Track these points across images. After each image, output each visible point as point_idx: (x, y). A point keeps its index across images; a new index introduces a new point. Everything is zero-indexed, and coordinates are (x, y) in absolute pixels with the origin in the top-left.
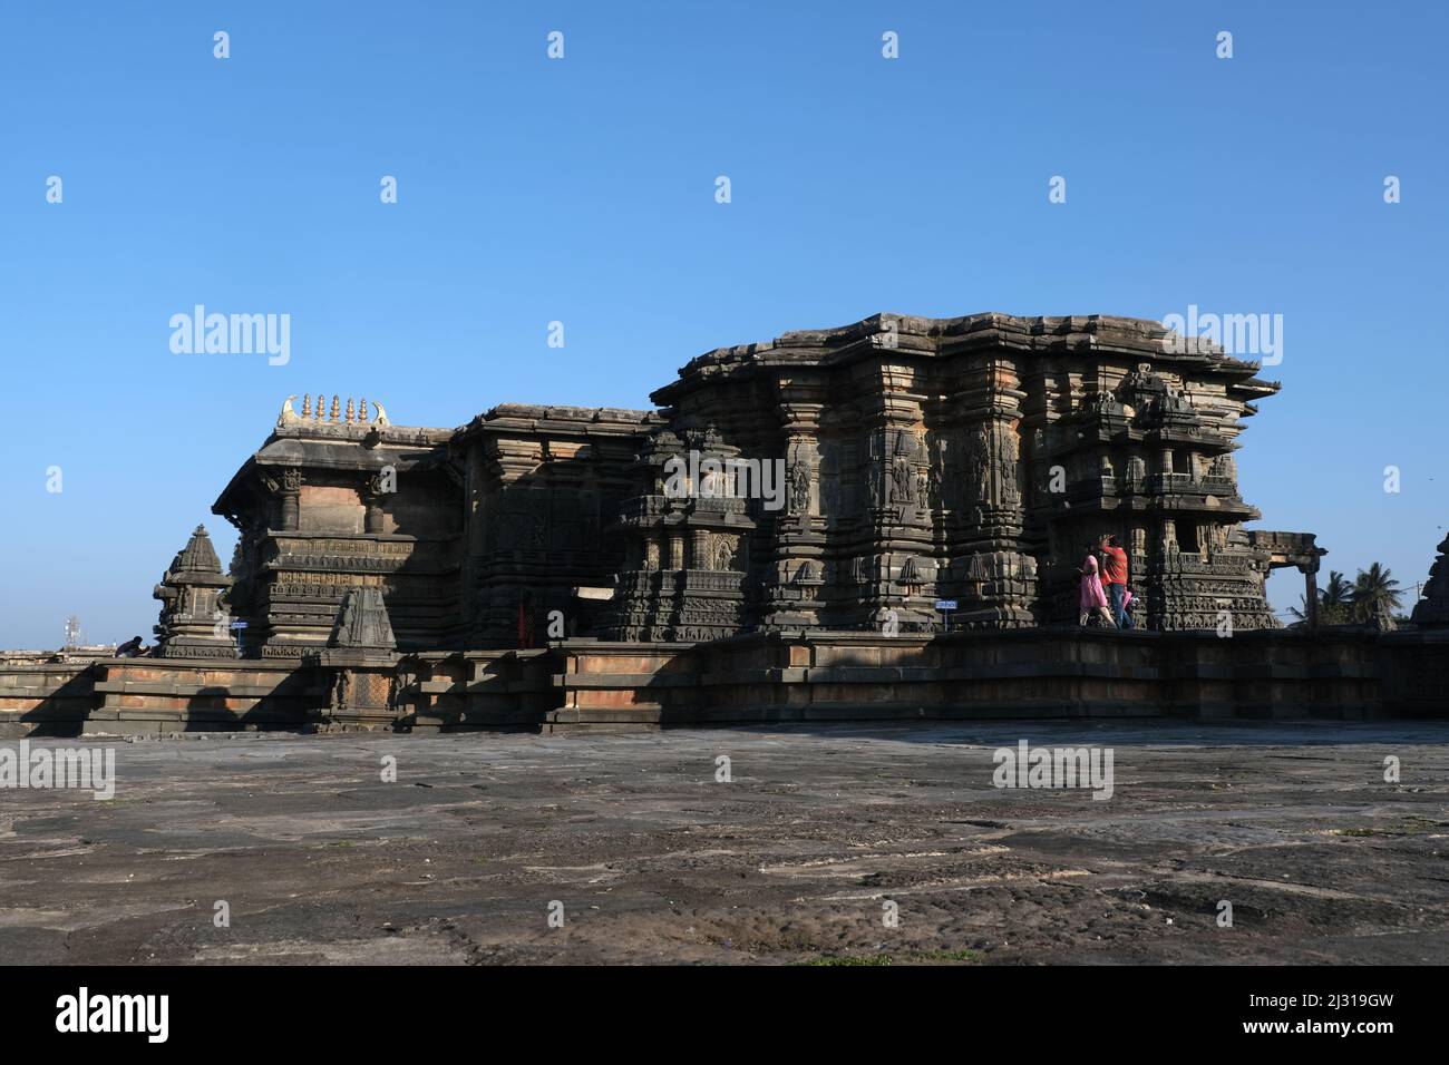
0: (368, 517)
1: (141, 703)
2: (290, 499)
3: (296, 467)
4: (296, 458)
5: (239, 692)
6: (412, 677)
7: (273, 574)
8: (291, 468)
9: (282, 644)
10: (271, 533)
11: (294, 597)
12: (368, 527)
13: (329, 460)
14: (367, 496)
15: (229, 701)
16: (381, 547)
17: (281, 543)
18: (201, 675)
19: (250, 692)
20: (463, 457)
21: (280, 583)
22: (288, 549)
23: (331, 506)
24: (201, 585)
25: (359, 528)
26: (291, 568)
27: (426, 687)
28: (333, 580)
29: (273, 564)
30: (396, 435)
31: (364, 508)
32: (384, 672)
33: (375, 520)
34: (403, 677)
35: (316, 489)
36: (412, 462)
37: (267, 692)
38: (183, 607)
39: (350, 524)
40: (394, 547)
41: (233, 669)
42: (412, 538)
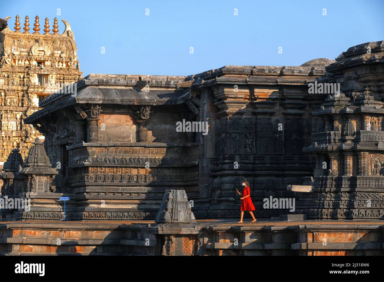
0: (138, 132)
1: (31, 250)
2: (94, 123)
3: (99, 105)
4: (99, 99)
5: (85, 242)
6: (206, 240)
7: (86, 168)
8: (95, 105)
9: (94, 211)
10: (84, 144)
11: (100, 182)
12: (139, 138)
13: (118, 99)
14: (137, 120)
15: (78, 248)
16: (147, 150)
17: (90, 150)
18: (63, 233)
19: (91, 242)
20: (198, 97)
21: (91, 174)
22: (94, 153)
23: (116, 126)
24: (40, 175)
25: (132, 139)
26: (97, 165)
27: (217, 246)
28: (120, 172)
29: (86, 163)
30: (154, 82)
31: (135, 126)
32: (190, 236)
33: (143, 134)
34: (201, 240)
35: (107, 116)
36: (165, 99)
37: (100, 243)
38: (31, 187)
39: (128, 137)
40: (155, 150)
41: (80, 229)
42: (165, 145)
